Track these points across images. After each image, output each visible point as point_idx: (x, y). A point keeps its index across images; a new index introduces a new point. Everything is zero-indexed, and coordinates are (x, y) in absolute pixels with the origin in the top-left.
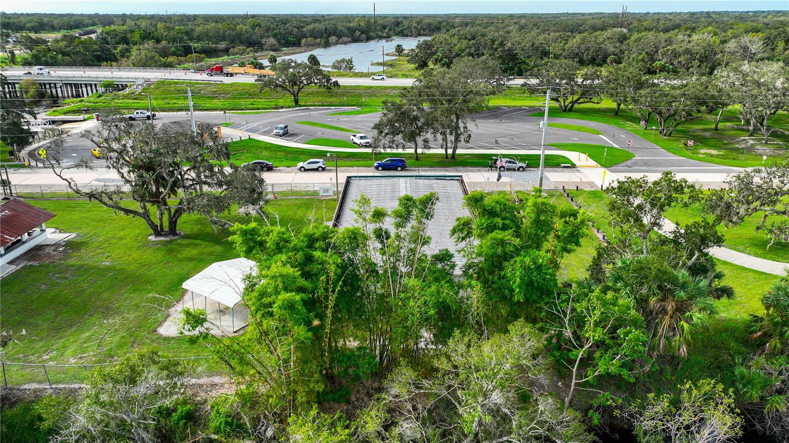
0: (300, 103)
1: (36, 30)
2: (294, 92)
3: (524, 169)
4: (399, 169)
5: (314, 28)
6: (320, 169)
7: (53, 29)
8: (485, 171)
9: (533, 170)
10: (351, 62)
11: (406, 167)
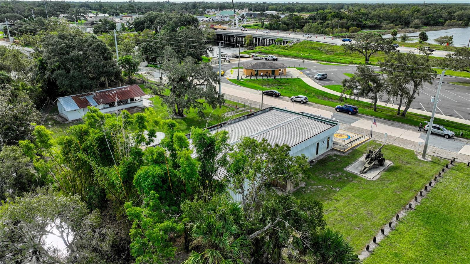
0: (369, 62)
1: (299, 11)
2: (366, 55)
3: (450, 137)
4: (350, 113)
5: (463, 13)
6: (302, 102)
7: (308, 11)
8: (413, 130)
9: (461, 141)
10: (452, 39)
11: (357, 113)
